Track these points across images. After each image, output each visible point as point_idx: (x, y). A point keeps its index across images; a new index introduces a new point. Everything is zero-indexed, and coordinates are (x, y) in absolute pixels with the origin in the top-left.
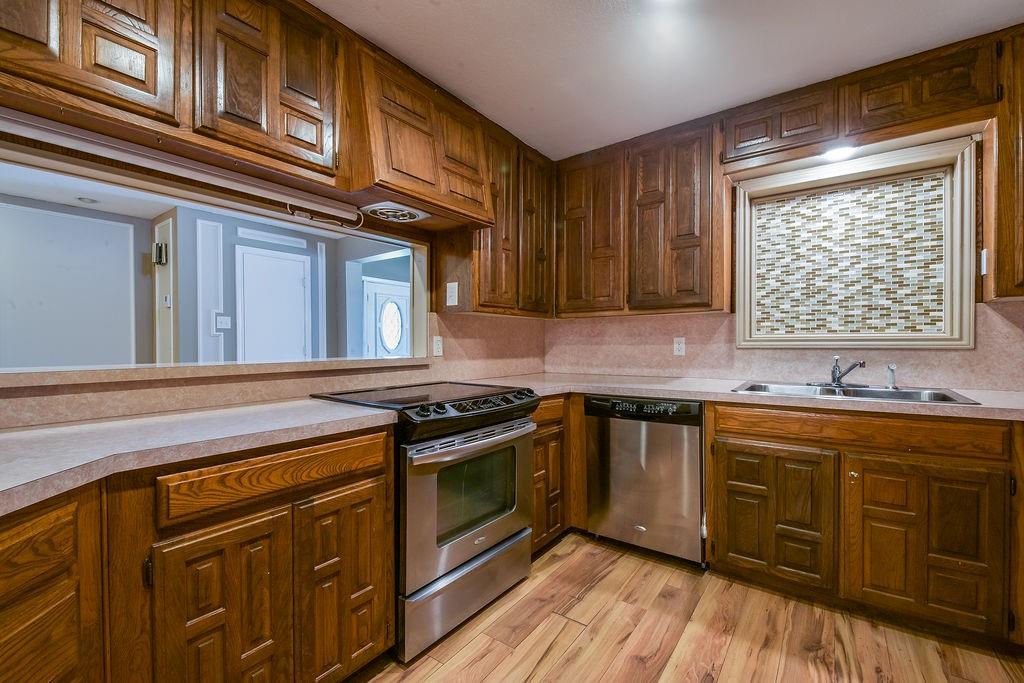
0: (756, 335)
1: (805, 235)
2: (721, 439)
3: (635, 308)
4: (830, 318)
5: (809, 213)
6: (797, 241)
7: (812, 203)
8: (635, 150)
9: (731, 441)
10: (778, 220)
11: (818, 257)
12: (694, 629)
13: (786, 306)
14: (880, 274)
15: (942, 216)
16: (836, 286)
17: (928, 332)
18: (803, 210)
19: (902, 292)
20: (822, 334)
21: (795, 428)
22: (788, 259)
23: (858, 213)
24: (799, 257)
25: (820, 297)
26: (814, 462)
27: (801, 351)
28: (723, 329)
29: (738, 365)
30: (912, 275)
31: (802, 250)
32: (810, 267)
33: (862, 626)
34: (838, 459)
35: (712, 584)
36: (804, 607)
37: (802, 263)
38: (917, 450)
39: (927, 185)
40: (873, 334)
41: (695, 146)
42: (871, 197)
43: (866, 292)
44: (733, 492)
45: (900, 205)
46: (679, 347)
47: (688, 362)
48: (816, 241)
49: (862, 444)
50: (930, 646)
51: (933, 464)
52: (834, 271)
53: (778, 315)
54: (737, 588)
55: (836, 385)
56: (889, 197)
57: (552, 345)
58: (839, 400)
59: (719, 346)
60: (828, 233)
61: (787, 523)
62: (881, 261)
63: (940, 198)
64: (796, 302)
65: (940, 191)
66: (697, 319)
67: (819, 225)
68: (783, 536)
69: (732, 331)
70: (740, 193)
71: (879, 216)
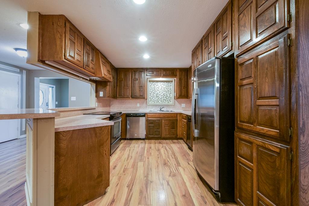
0: (150, 103)
1: (156, 88)
2: (148, 119)
3: (132, 98)
4: (159, 101)
5: (157, 85)
6: (155, 89)
7: (157, 83)
8: (133, 70)
9: (149, 119)
10: (153, 85)
11: (158, 91)
12: (146, 145)
13: (154, 99)
14: (165, 95)
15: (171, 88)
16: (160, 96)
17: (170, 103)
18: (156, 84)
19: (167, 97)
20: (158, 103)
21: (157, 116)
22: (154, 91)
23: (162, 85)
24: (155, 91)
25: (158, 97)
26: (159, 120)
27: (156, 106)
28: (145, 102)
29: (147, 108)
30: (168, 95)
31: (156, 90)
32: (157, 93)
33: (164, 141)
34: (162, 120)
35: (147, 141)
36: (158, 140)
37: (156, 92)
38: (170, 117)
39: (170, 83)
40: (164, 103)
41: (143, 72)
42: (164, 84)
43: (163, 97)
44: (150, 126)
45: (167, 85)
46: (138, 105)
47: (140, 107)
48: (158, 89)
49: (164, 117)
50: (171, 141)
51: (171, 119)
52: (160, 94)
53: (153, 100)
54: (150, 140)
55: (161, 110)
56: (166, 84)
57: (112, 104)
58: (161, 112)
59: (145, 105)
60: (159, 88)
61: (156, 129)
62: (165, 93)
63: (171, 85)
64: (155, 98)
65: (171, 84)
66: (142, 100)
67: (158, 87)
68: (156, 131)
69: (147, 102)
70: (148, 80)
71: (165, 86)
